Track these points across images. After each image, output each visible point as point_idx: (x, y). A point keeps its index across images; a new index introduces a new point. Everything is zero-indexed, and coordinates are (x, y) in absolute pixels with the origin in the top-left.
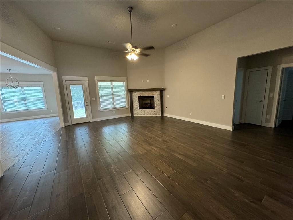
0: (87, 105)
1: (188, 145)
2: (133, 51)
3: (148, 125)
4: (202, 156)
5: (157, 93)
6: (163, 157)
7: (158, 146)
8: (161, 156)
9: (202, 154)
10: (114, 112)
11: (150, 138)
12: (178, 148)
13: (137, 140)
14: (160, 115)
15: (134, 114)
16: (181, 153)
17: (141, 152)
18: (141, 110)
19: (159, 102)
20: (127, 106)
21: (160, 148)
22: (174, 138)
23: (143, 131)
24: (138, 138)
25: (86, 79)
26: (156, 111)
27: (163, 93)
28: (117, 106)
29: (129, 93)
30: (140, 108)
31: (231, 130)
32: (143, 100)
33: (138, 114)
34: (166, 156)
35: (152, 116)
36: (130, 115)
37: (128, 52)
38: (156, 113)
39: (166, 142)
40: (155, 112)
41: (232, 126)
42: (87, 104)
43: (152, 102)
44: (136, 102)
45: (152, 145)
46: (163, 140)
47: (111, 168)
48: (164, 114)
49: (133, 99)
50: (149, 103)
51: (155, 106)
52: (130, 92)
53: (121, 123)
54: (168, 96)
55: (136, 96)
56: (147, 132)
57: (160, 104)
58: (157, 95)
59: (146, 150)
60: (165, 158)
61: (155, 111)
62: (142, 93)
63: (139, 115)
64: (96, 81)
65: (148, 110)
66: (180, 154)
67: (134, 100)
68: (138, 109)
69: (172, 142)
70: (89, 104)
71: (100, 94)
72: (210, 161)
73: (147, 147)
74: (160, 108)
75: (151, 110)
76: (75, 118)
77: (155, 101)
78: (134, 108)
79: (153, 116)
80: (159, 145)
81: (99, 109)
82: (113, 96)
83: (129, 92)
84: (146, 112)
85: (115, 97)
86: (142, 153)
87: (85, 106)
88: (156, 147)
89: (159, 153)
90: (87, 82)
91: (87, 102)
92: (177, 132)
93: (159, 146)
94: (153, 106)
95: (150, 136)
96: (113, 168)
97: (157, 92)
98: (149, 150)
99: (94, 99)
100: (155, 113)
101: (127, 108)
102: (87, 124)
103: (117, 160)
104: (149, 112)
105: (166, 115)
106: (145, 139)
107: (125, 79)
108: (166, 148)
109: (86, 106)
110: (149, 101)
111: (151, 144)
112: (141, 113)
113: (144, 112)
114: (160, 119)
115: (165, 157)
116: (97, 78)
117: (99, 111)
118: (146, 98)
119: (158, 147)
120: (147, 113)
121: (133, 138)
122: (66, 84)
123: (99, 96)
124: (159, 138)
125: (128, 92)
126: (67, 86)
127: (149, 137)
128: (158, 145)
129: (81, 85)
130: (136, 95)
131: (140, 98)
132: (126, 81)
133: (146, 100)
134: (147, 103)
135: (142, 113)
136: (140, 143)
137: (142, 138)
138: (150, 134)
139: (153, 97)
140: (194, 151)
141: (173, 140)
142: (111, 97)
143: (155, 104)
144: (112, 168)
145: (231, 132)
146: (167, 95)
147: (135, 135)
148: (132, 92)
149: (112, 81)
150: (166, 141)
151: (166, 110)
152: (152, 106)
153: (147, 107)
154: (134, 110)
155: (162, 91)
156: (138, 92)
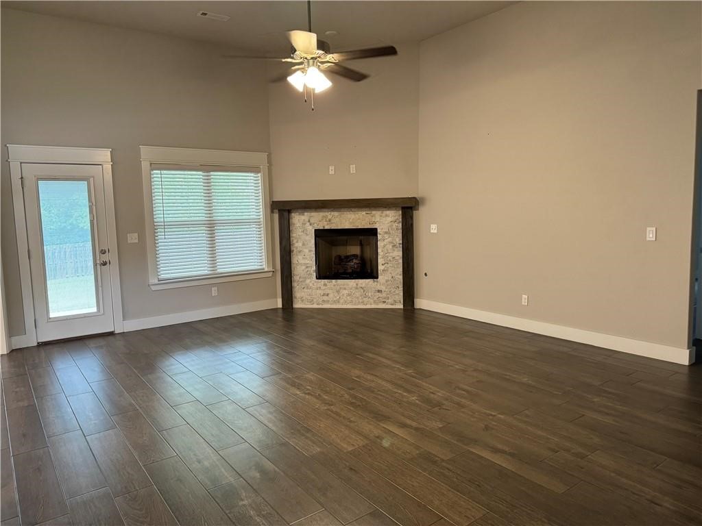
0: (104, 264)
1: (525, 419)
2: (312, 58)
3: (358, 343)
4: (583, 457)
5: (389, 219)
6: (435, 462)
7: (409, 422)
8: (429, 458)
9: (580, 450)
10: (214, 291)
11: (373, 392)
12: (487, 428)
13: (325, 402)
14: (401, 306)
15: (295, 300)
16: (500, 446)
17: (345, 446)
18: (325, 285)
19: (398, 254)
20: (266, 270)
21: (417, 429)
22: (467, 391)
23: (342, 365)
24: (326, 392)
25: (104, 155)
26: (383, 288)
27: (412, 218)
28: (225, 267)
29: (276, 216)
30: (319, 277)
31: (686, 363)
32: (333, 244)
33: (311, 302)
34: (445, 458)
35: (368, 306)
36: (280, 305)
37: (294, 61)
38: (384, 295)
39: (436, 409)
40: (379, 291)
41: (688, 348)
42: (105, 258)
43: (368, 254)
44: (307, 251)
45: (386, 418)
46: (428, 401)
47: (241, 503)
48: (415, 300)
49: (294, 240)
50: (355, 256)
51: (380, 268)
52: (282, 211)
53: (248, 337)
54: (434, 228)
55: (304, 228)
56: (357, 372)
57: (401, 261)
58: (387, 224)
59: (366, 437)
60: (444, 464)
61: (379, 287)
62: (330, 214)
63: (315, 306)
64: (145, 165)
65: (351, 283)
66: (496, 450)
67: (296, 245)
68: (312, 280)
69: (463, 407)
70: (113, 257)
71: (159, 217)
72: (613, 474)
73: (369, 428)
74: (401, 277)
75: (363, 282)
76: (52, 315)
77: (379, 250)
78: (295, 278)
79: (373, 306)
80: (413, 420)
81: (153, 281)
82: (211, 226)
83: (277, 211)
84: (346, 292)
85: (220, 233)
86: (350, 449)
87: (95, 265)
88: (403, 426)
89: (418, 448)
90: (108, 167)
91: (103, 252)
92: (475, 370)
93: (414, 424)
94: (372, 270)
95: (373, 385)
96: (250, 505)
97: (388, 212)
98: (378, 437)
99: (133, 238)
100: (380, 295)
101: (270, 274)
102: (101, 342)
103: (258, 475)
104: (358, 294)
105: (422, 303)
106: (352, 396)
107: (261, 158)
108: (440, 428)
109: (101, 264)
110: (355, 250)
111: (379, 417)
112: (325, 298)
113: (338, 292)
114: (400, 321)
115: (443, 460)
116: (146, 153)
117: (153, 288)
118: (345, 238)
119: (411, 427)
120: (349, 295)
121: (309, 394)
122: (22, 178)
123: (154, 228)
124: (409, 391)
125: (272, 212)
126: (26, 182)
127: (370, 390)
128: (409, 418)
129: (86, 182)
130: (304, 224)
131: (320, 234)
132: (264, 167)
133: (345, 244)
134: (347, 257)
135: (328, 295)
136: (337, 413)
137: (342, 392)
138: (369, 377)
139: (373, 232)
140: (548, 438)
141: (463, 400)
142: (203, 233)
143: (380, 261)
144: (245, 502)
145: (686, 371)
146: (428, 227)
147: (311, 382)
148: (289, 212)
149: (207, 168)
150: (439, 405)
151: (423, 284)
152: (367, 270)
153: (350, 271)
154: (295, 284)
155: (408, 209)
156: (313, 214)
